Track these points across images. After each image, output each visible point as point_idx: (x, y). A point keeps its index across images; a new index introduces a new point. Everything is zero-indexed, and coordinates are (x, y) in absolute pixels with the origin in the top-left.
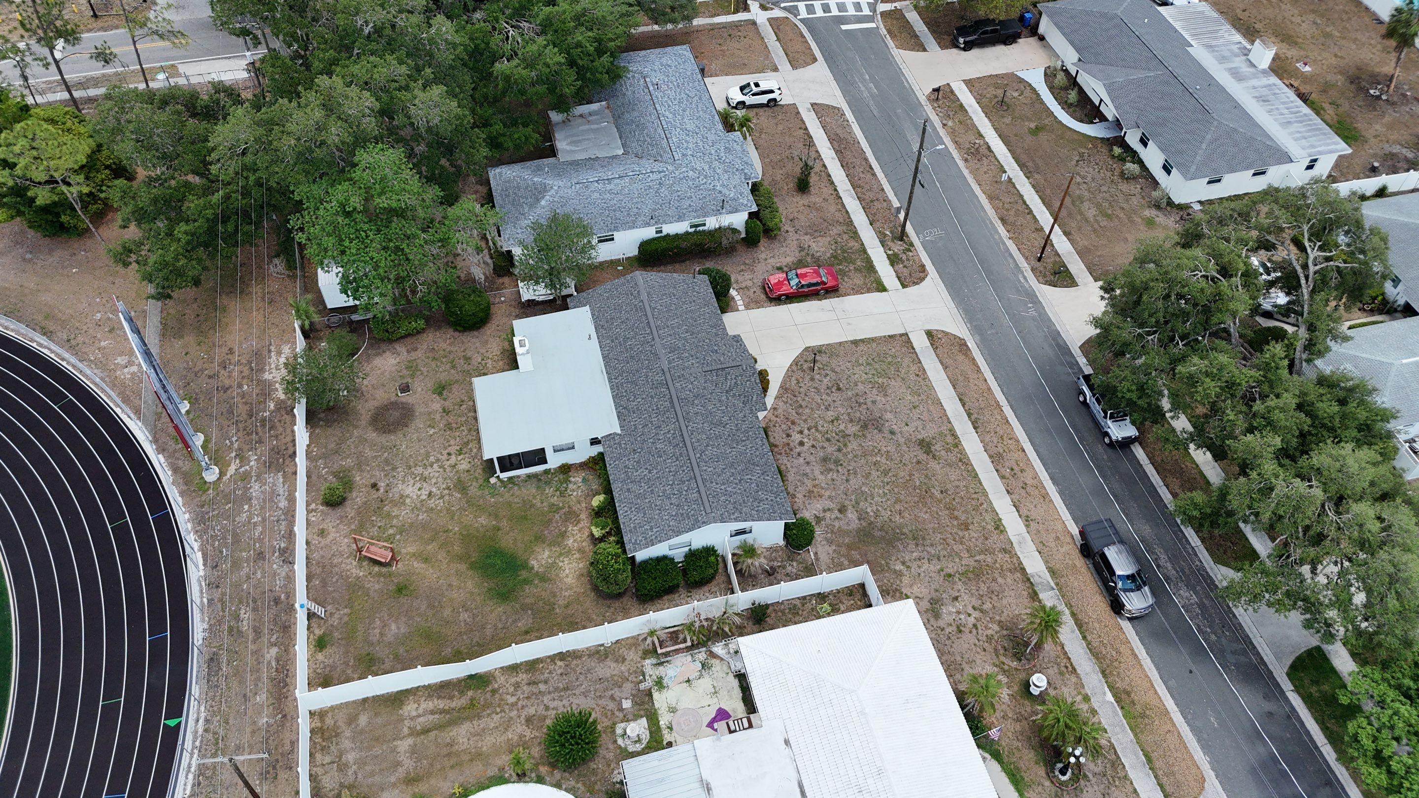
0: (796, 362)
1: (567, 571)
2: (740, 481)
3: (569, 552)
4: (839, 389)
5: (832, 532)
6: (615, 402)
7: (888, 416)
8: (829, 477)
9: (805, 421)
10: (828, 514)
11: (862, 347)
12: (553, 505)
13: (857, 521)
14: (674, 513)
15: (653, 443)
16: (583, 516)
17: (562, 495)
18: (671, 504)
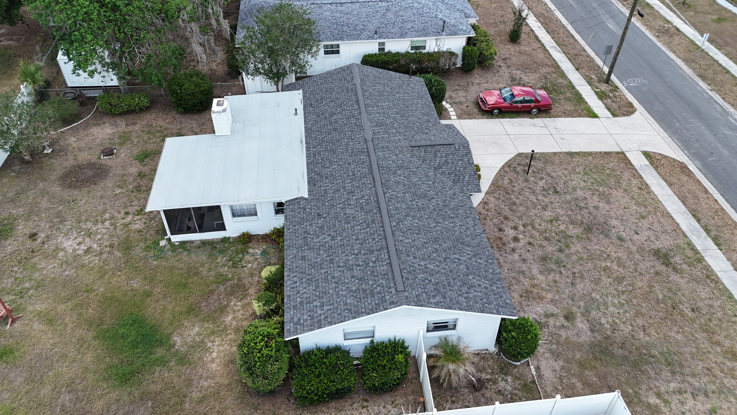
0: (508, 164)
1: (215, 354)
2: (445, 259)
3: (224, 331)
4: (556, 192)
5: (558, 343)
6: (308, 168)
7: (614, 222)
8: (551, 277)
9: (520, 218)
10: (551, 321)
11: (576, 159)
12: (221, 275)
13: (589, 333)
14: (354, 288)
15: (343, 208)
16: (252, 291)
17: (235, 265)
18: (353, 277)
